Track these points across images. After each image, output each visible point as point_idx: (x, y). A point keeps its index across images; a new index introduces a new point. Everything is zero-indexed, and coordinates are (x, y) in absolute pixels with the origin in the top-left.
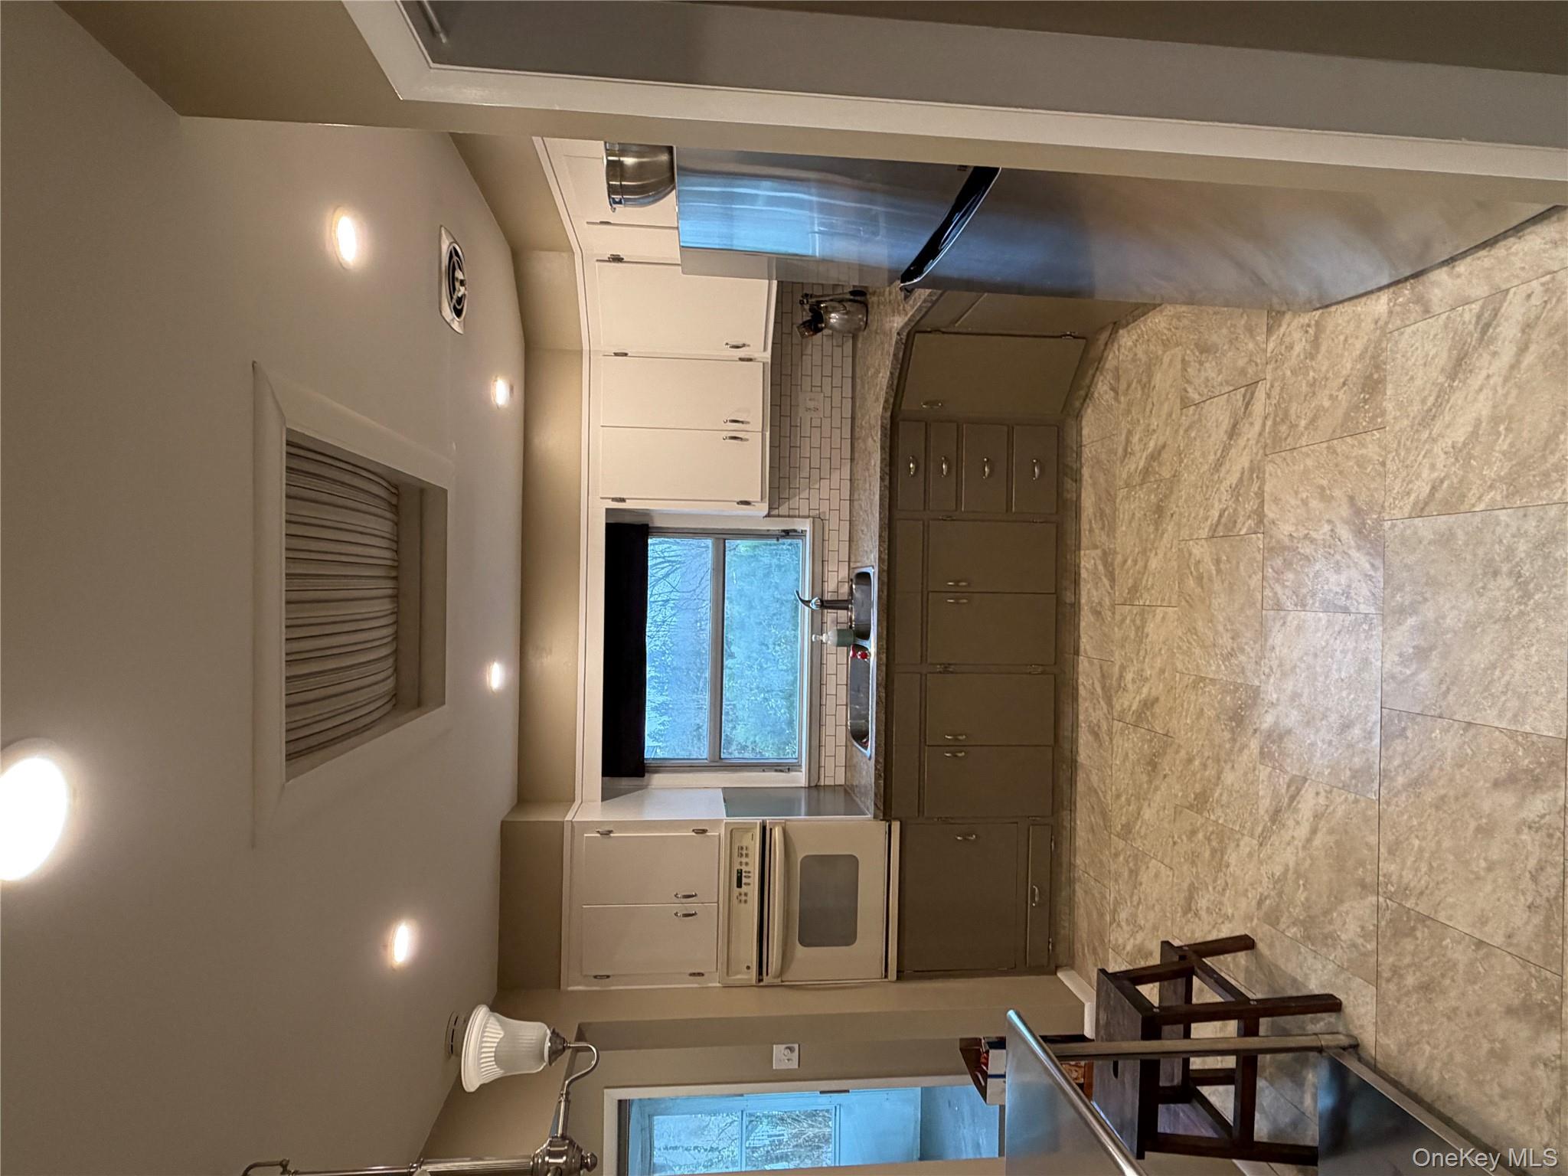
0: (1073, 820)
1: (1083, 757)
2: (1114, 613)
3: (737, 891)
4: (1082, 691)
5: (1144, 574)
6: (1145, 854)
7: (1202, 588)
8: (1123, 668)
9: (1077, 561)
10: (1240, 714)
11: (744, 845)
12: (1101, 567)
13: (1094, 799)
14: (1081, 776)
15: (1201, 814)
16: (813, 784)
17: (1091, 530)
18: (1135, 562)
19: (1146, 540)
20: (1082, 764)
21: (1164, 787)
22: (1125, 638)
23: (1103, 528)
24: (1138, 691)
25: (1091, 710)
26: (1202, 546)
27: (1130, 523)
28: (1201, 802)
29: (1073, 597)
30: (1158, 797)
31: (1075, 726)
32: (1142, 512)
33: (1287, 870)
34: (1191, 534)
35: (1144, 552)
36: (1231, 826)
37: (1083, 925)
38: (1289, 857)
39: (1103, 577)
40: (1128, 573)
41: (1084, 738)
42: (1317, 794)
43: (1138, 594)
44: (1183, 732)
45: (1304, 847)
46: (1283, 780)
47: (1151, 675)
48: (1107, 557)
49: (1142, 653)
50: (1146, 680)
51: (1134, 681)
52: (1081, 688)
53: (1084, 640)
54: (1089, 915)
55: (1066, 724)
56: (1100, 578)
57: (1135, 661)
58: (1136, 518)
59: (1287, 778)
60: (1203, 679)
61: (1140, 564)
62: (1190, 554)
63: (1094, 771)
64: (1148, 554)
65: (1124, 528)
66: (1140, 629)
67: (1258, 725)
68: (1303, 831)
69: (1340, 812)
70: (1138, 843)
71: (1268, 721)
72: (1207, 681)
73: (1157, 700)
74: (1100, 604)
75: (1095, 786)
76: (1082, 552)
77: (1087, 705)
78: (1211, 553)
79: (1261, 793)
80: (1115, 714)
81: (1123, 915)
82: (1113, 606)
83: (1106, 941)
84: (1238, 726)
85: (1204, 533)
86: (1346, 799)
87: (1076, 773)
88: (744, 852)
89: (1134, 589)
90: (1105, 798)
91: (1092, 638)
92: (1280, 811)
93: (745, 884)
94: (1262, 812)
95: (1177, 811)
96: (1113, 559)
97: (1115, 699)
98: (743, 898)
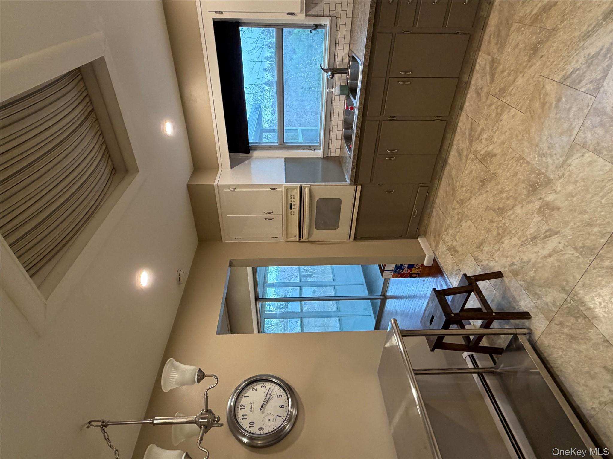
0: (439, 184)
1: (451, 160)
2: (487, 98)
3: (290, 211)
4: (459, 130)
5: (511, 85)
6: (467, 216)
7: (543, 111)
8: (483, 130)
9: (476, 58)
10: (536, 186)
11: (293, 194)
12: (488, 68)
13: (450, 181)
14: (448, 168)
15: (499, 217)
16: (325, 156)
17: (489, 42)
18: (509, 75)
19: (520, 65)
20: (449, 163)
21: (485, 195)
22: (488, 115)
23: (497, 44)
24: (487, 146)
25: (460, 142)
26: (553, 85)
27: (514, 49)
28: (501, 211)
29: (468, 78)
30: (480, 197)
31: (451, 145)
32: (524, 45)
33: (529, 261)
34: (549, 75)
35: (516, 71)
36: (511, 230)
37: (433, 225)
38: (533, 257)
39: (487, 74)
40: (503, 79)
41: (453, 153)
42: (560, 243)
43: (504, 94)
44: (503, 178)
45: (542, 258)
46: (545, 227)
47: (496, 142)
48: (494, 62)
49: (496, 128)
50: (493, 143)
51: (486, 140)
52: (458, 128)
53: (467, 104)
54: (436, 222)
55: (447, 142)
56: (485, 74)
57: (490, 130)
58: (519, 47)
59: (547, 227)
60: (523, 159)
61: (511, 78)
62: (544, 87)
63: (454, 170)
64: (519, 73)
65: (509, 50)
66: (499, 115)
67: (543, 196)
68: (545, 252)
69: (567, 256)
70: (465, 210)
71: (550, 198)
72: (525, 161)
73: (495, 155)
74: (481, 89)
75: (453, 176)
76: (480, 53)
77: (459, 138)
78: (556, 93)
79: (531, 226)
80: (472, 150)
81: (451, 232)
82: (488, 94)
83: (441, 236)
84: (533, 191)
85: (558, 78)
86: (573, 254)
87: (445, 166)
88: (293, 197)
89: (503, 91)
90: (456, 183)
91: (471, 106)
92: (537, 238)
93: (293, 208)
94: (528, 233)
95: (487, 209)
96: (497, 67)
97: (474, 143)
98: (293, 213)
